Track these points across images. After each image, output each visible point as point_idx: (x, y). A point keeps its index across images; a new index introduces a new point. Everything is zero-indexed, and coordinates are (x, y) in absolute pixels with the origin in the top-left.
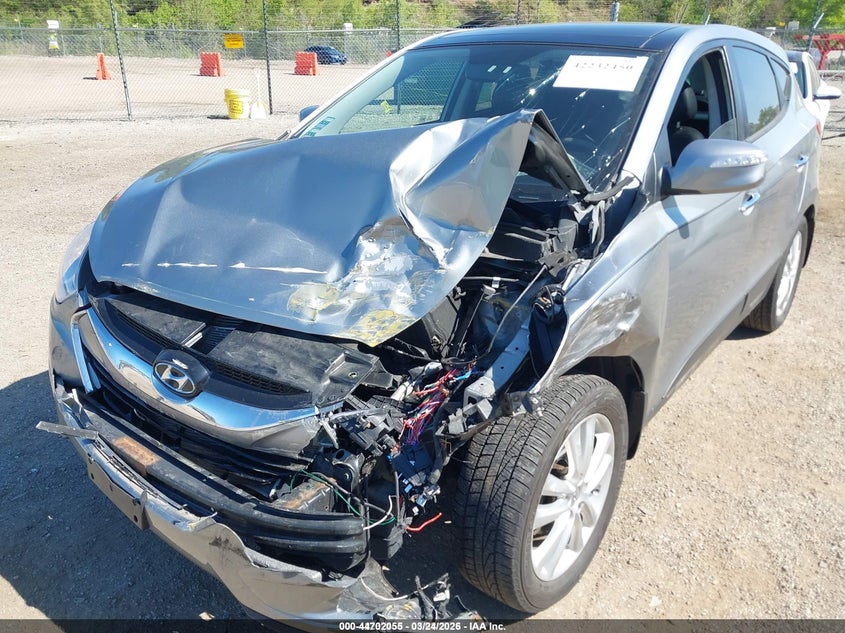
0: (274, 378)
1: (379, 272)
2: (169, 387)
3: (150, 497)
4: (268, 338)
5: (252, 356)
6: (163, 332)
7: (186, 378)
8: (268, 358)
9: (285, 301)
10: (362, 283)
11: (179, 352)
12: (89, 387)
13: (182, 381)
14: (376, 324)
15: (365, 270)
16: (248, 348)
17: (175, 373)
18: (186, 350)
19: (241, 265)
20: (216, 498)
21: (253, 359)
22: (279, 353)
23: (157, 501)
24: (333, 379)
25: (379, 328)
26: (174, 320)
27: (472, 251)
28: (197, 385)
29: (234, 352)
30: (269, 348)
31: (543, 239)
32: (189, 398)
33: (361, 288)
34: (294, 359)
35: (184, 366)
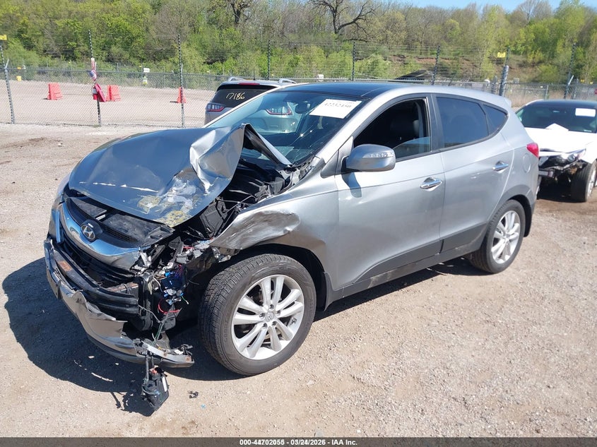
0: (127, 234)
1: (181, 194)
2: (85, 237)
3: (62, 283)
4: (130, 218)
5: (121, 224)
6: (88, 212)
7: (92, 232)
8: (127, 225)
9: (137, 203)
10: (171, 198)
11: (92, 221)
12: (59, 240)
13: (90, 233)
14: (174, 217)
15: (174, 192)
16: (120, 221)
17: (88, 230)
18: (97, 221)
19: (125, 186)
20: (85, 285)
21: (120, 225)
22: (132, 224)
23: (65, 285)
24: (152, 237)
25: (175, 219)
26: (94, 208)
27: (221, 187)
28: (96, 236)
29: (114, 222)
30: (129, 221)
31: (261, 185)
32: (91, 241)
33: (171, 200)
34: (137, 227)
35: (92, 226)
